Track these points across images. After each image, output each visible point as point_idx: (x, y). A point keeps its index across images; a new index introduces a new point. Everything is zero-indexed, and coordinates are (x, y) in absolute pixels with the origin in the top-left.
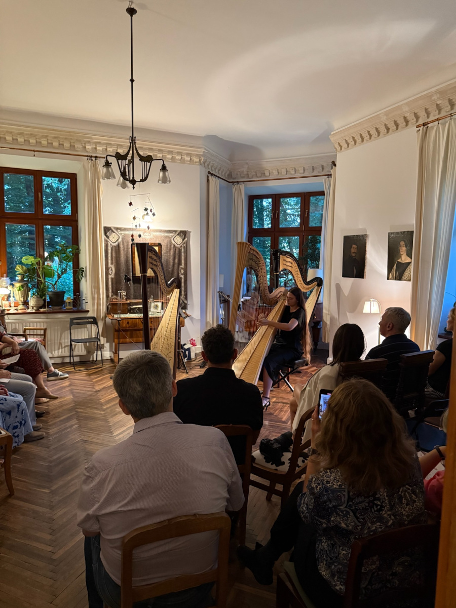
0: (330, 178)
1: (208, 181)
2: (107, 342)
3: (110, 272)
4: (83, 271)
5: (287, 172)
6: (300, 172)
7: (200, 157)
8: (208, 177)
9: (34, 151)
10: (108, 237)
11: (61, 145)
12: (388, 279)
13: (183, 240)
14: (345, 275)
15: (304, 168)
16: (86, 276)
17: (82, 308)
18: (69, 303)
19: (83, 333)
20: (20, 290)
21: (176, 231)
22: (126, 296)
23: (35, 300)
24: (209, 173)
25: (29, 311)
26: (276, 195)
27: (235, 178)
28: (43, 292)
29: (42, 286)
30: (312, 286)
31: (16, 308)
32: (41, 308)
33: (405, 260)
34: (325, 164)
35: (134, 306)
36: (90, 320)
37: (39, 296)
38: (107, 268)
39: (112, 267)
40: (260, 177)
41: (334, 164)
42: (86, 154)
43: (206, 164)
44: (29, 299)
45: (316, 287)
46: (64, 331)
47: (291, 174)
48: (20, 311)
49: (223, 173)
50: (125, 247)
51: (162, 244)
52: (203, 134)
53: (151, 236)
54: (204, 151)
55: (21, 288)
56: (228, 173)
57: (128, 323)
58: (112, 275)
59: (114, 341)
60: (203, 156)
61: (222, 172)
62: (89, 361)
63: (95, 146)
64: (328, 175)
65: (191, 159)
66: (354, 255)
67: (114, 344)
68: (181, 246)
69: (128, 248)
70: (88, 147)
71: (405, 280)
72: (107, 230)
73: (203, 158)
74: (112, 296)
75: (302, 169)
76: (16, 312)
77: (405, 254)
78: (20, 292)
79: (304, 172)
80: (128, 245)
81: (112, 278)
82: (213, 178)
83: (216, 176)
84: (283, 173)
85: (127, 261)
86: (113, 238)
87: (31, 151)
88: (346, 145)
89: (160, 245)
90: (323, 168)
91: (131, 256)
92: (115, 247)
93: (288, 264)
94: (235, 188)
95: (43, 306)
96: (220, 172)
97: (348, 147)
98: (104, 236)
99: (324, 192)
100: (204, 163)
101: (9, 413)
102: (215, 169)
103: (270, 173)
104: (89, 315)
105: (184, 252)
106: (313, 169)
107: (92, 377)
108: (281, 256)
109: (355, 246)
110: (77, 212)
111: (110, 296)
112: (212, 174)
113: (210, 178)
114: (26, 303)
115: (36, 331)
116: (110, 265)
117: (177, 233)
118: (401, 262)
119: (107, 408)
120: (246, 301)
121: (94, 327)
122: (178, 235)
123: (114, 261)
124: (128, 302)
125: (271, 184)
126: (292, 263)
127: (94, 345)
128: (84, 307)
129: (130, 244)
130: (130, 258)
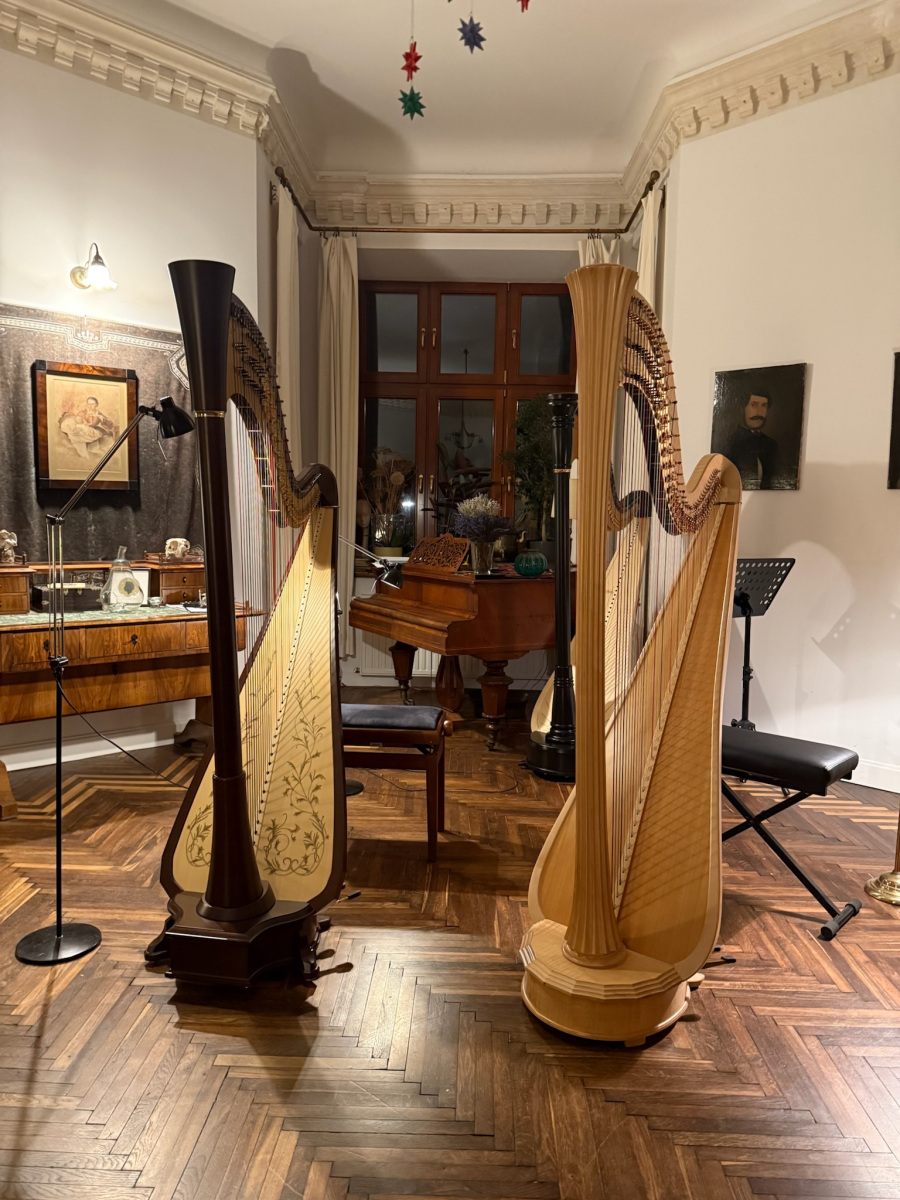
1: (272, 200)
12: (892, 486)
24: (275, 170)
26: (429, 284)
50: (9, 373)
51: (139, 374)
52: (272, 38)
53: (104, 346)
54: (272, 98)
60: (268, 111)
65: (230, 113)
69: (19, 379)
73: (266, 119)
80: (19, 369)
89: (131, 378)
100: (267, 134)
103: (428, 213)
109: (761, 399)
113: (278, 188)
124: (29, 569)
129: (28, 365)
130: (30, 419)
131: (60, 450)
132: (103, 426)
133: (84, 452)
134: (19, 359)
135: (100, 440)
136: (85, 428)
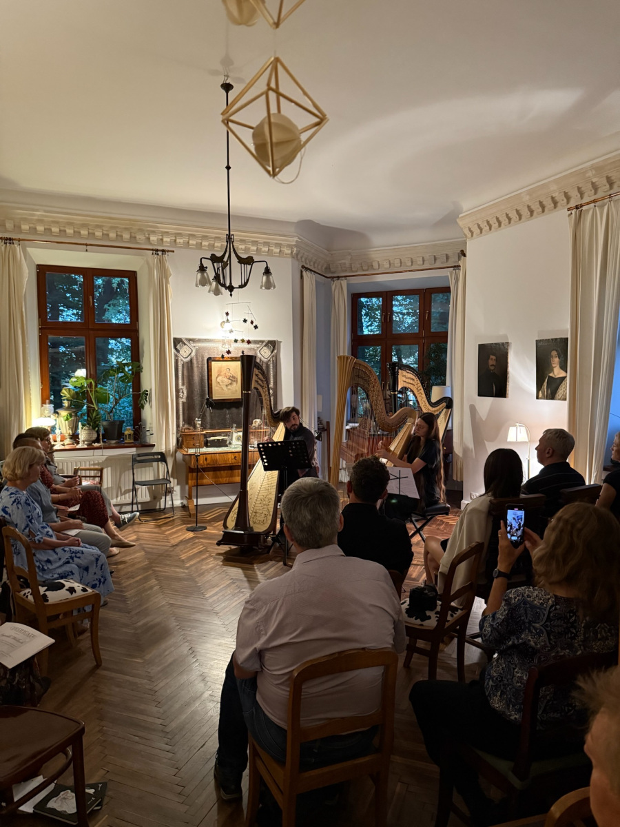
0: (457, 271)
1: (302, 277)
2: (178, 484)
3: (181, 394)
4: (147, 394)
5: (401, 263)
6: (419, 263)
7: (292, 248)
8: (302, 272)
9: (86, 245)
10: (177, 351)
11: (119, 237)
12: (537, 398)
13: (272, 352)
14: (482, 393)
15: (423, 258)
16: (150, 401)
17: (145, 442)
18: (130, 435)
19: (147, 474)
20: (67, 419)
21: (262, 342)
22: (202, 425)
23: (86, 432)
24: (303, 267)
25: (79, 446)
26: (387, 292)
27: (334, 272)
28: (95, 422)
29: (94, 414)
30: (440, 409)
31: (62, 443)
32: (94, 442)
33: (558, 374)
34: (450, 253)
35: (212, 438)
36: (156, 457)
37: (91, 427)
38: (177, 391)
39: (184, 389)
40: (367, 270)
41: (463, 254)
42: (151, 247)
43: (299, 257)
44: (79, 431)
45: (445, 410)
46: (124, 472)
47: (407, 266)
48: (67, 447)
49: (320, 267)
50: (200, 363)
52: (295, 219)
54: (297, 241)
55: (69, 417)
56: (325, 266)
57: (206, 459)
58: (183, 399)
59: (187, 483)
60: (296, 246)
61: (318, 265)
62: (155, 509)
63: (161, 237)
64: (455, 267)
65: (280, 251)
66: (492, 368)
67: (187, 487)
68: (269, 360)
69: (203, 364)
70: (153, 238)
71: (560, 399)
72: (177, 341)
73: (295, 249)
74: (183, 425)
75: (421, 259)
76: (63, 447)
77: (558, 367)
78: (67, 422)
79: (423, 264)
80: (203, 360)
81: (183, 403)
82: (308, 273)
83: (311, 270)
84: (396, 265)
85: (202, 380)
86: (185, 352)
87: (83, 244)
88: (479, 231)
90: (447, 257)
91: (206, 374)
92: (187, 363)
93: (407, 380)
94: (335, 285)
95: (97, 440)
96: (316, 265)
97: (481, 232)
98: (173, 350)
99: (449, 287)
100: (297, 255)
101: (87, 569)
102: (310, 262)
103: (379, 265)
104: (155, 450)
105: (273, 367)
106: (435, 259)
107: (163, 528)
108: (400, 371)
109: (494, 357)
110: (138, 321)
111: (181, 426)
112: (307, 269)
113: (304, 273)
114: (75, 437)
115: (88, 471)
116: (180, 386)
117: (264, 344)
118: (553, 376)
119: (191, 566)
120: (353, 428)
121: (162, 466)
122: (265, 346)
123: (185, 381)
124: (204, 432)
125: (380, 279)
126: (413, 379)
127: (162, 488)
128: (148, 441)
129: (206, 359)
130: (206, 377)
131: (217, 388)
132: (233, 379)
133: (225, 388)
134: (203, 357)
135: (231, 384)
136: (226, 380)
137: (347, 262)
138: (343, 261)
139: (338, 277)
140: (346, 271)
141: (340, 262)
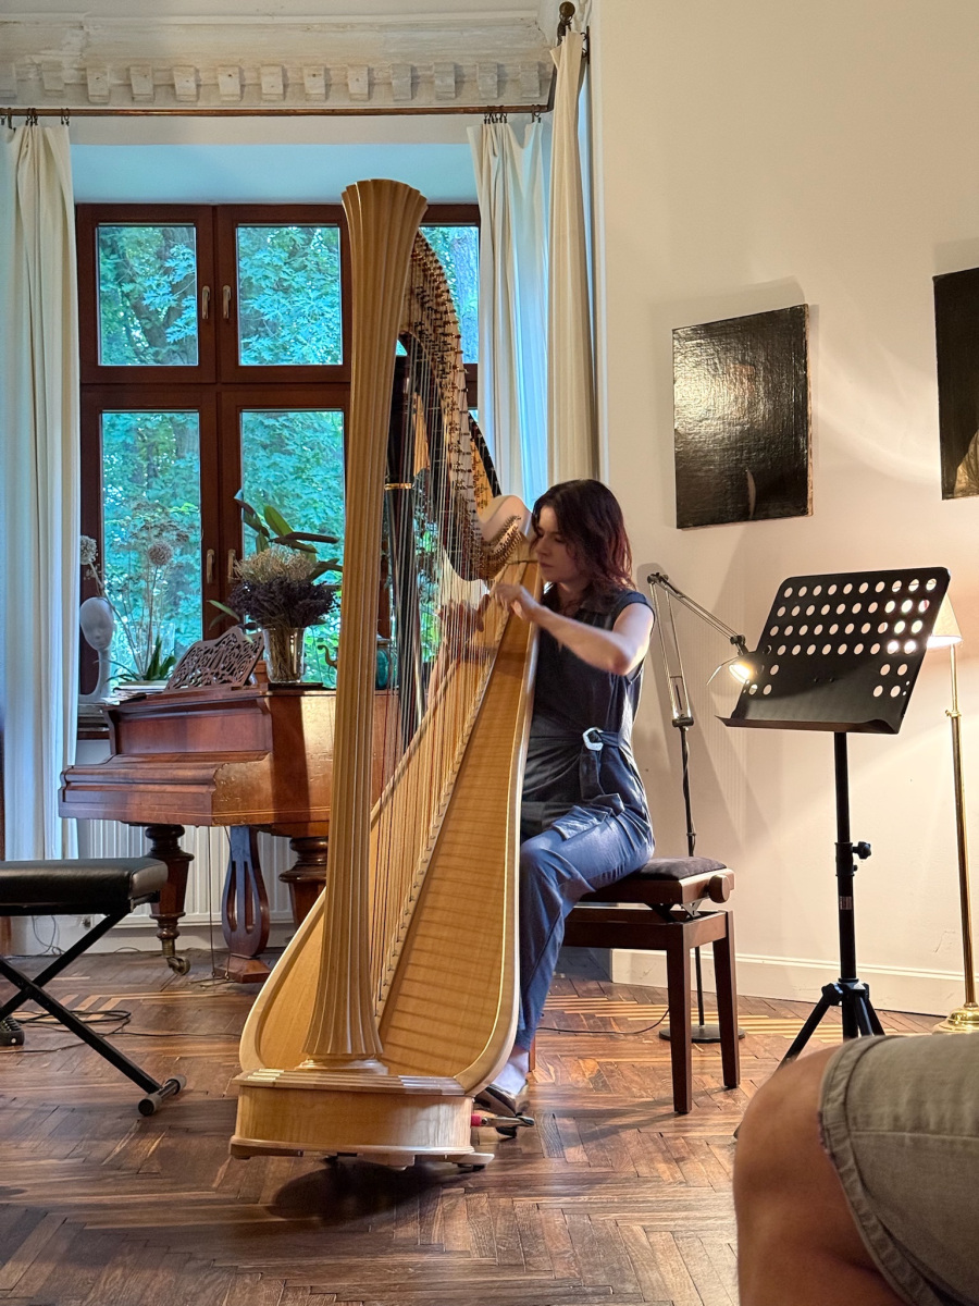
5: (286, 82)
6: (354, 88)
26: (215, 210)
47: (309, 98)
75: (364, 76)
79: (369, 95)
84: (267, 91)
103: (199, 86)
137: (66, 58)
138: (50, 56)
139: (33, 114)
140: (61, 95)
141: (37, 60)
